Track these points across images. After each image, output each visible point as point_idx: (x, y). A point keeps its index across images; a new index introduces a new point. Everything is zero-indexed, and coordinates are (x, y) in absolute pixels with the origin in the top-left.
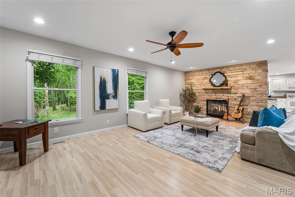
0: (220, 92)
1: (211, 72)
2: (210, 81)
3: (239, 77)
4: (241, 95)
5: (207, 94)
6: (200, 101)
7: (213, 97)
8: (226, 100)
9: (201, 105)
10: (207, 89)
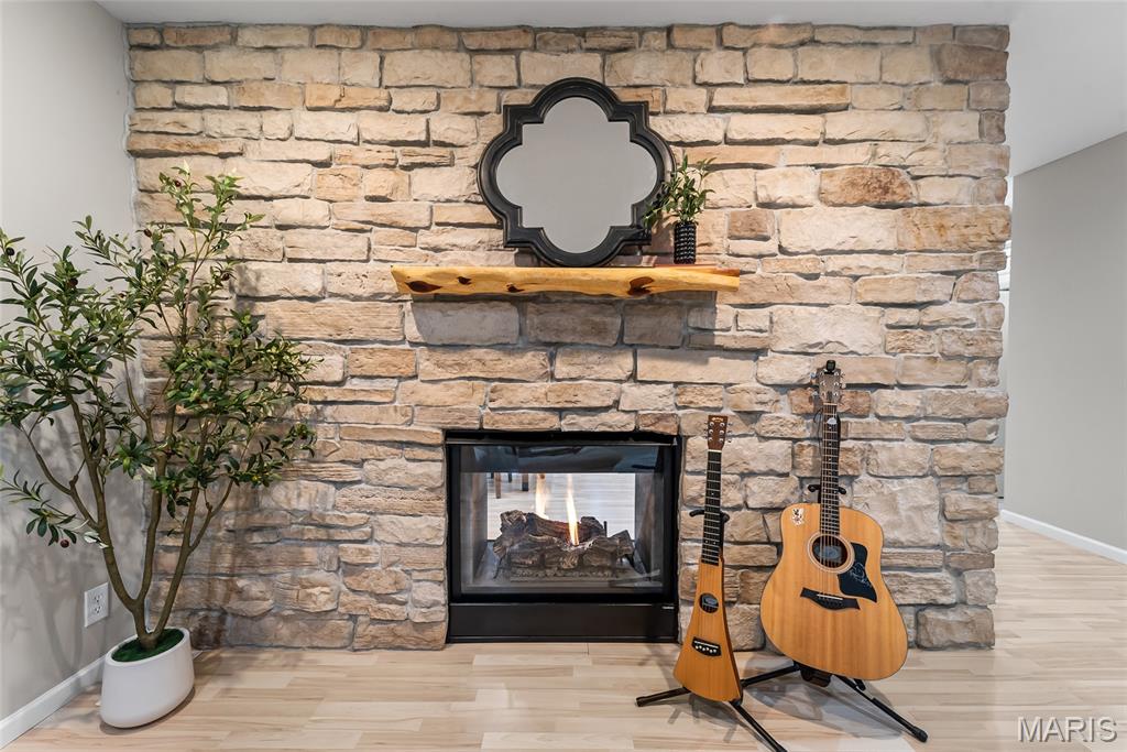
0: (600, 330)
1: (496, 69)
2: (490, 194)
3: (780, 169)
4: (803, 369)
5: (451, 358)
6: (361, 451)
7: (520, 394)
8: (659, 428)
9: (379, 500)
10: (452, 287)
